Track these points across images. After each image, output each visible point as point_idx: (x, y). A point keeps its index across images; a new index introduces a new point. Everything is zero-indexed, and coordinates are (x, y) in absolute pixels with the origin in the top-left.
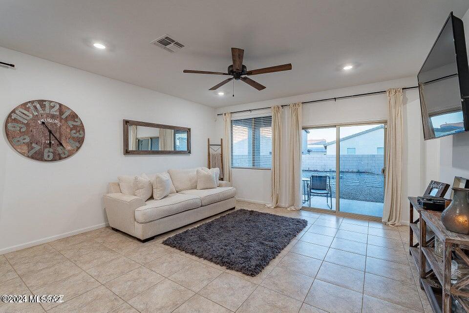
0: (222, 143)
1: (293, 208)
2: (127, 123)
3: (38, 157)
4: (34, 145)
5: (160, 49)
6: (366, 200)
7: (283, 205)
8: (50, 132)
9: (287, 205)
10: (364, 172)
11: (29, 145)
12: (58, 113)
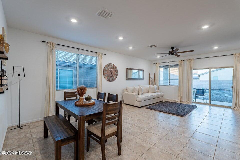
0: (155, 75)
1: (188, 102)
2: (127, 69)
3: (109, 80)
4: (108, 77)
5: (150, 48)
6: (224, 102)
7: (183, 101)
8: (111, 73)
9: (186, 101)
10: (223, 90)
11: (107, 77)
12: (113, 67)
